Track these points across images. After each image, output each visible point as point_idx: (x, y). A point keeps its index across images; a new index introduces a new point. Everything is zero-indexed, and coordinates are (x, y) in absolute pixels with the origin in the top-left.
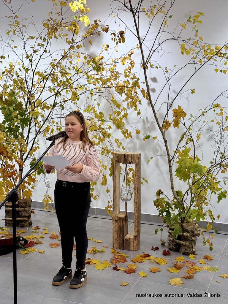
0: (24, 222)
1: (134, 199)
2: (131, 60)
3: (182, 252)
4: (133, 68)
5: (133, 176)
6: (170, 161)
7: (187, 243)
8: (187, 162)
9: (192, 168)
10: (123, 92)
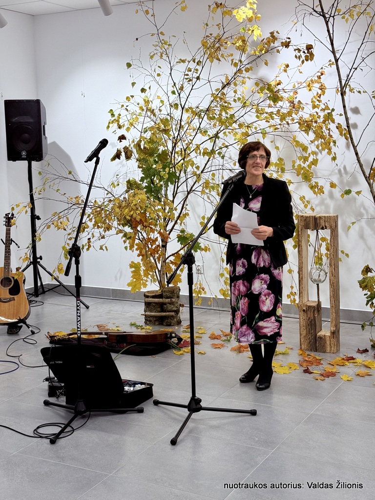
0: (171, 319)
1: (330, 280)
2: (321, 83)
4: (323, 95)
5: (328, 249)
10: (310, 130)
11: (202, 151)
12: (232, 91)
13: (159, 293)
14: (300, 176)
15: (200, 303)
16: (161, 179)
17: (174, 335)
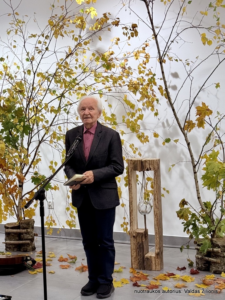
0: (27, 246)
1: (154, 211)
2: (145, 53)
3: (213, 271)
4: (148, 63)
5: (152, 187)
6: (194, 167)
7: (218, 260)
8: (214, 167)
9: (221, 172)
10: (137, 91)
11: (50, 109)
12: (74, 60)
13: (17, 224)
14: (129, 128)
15: (52, 233)
16: (18, 131)
17: (29, 258)
